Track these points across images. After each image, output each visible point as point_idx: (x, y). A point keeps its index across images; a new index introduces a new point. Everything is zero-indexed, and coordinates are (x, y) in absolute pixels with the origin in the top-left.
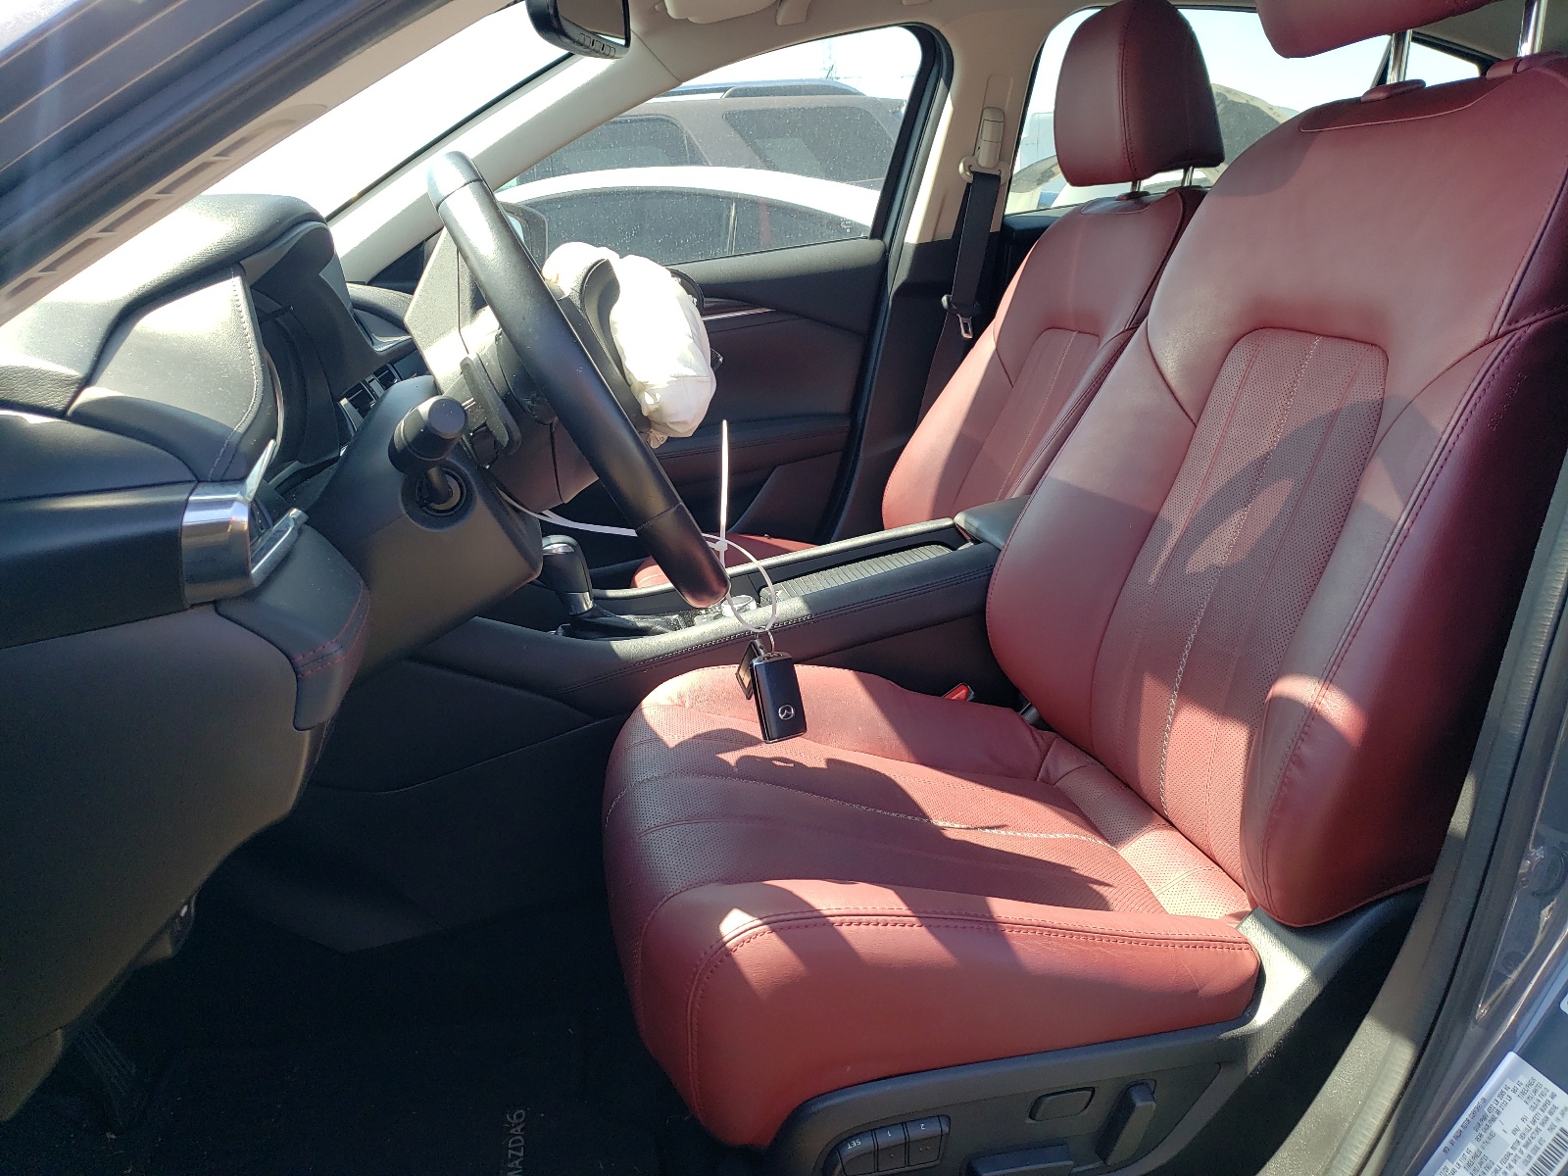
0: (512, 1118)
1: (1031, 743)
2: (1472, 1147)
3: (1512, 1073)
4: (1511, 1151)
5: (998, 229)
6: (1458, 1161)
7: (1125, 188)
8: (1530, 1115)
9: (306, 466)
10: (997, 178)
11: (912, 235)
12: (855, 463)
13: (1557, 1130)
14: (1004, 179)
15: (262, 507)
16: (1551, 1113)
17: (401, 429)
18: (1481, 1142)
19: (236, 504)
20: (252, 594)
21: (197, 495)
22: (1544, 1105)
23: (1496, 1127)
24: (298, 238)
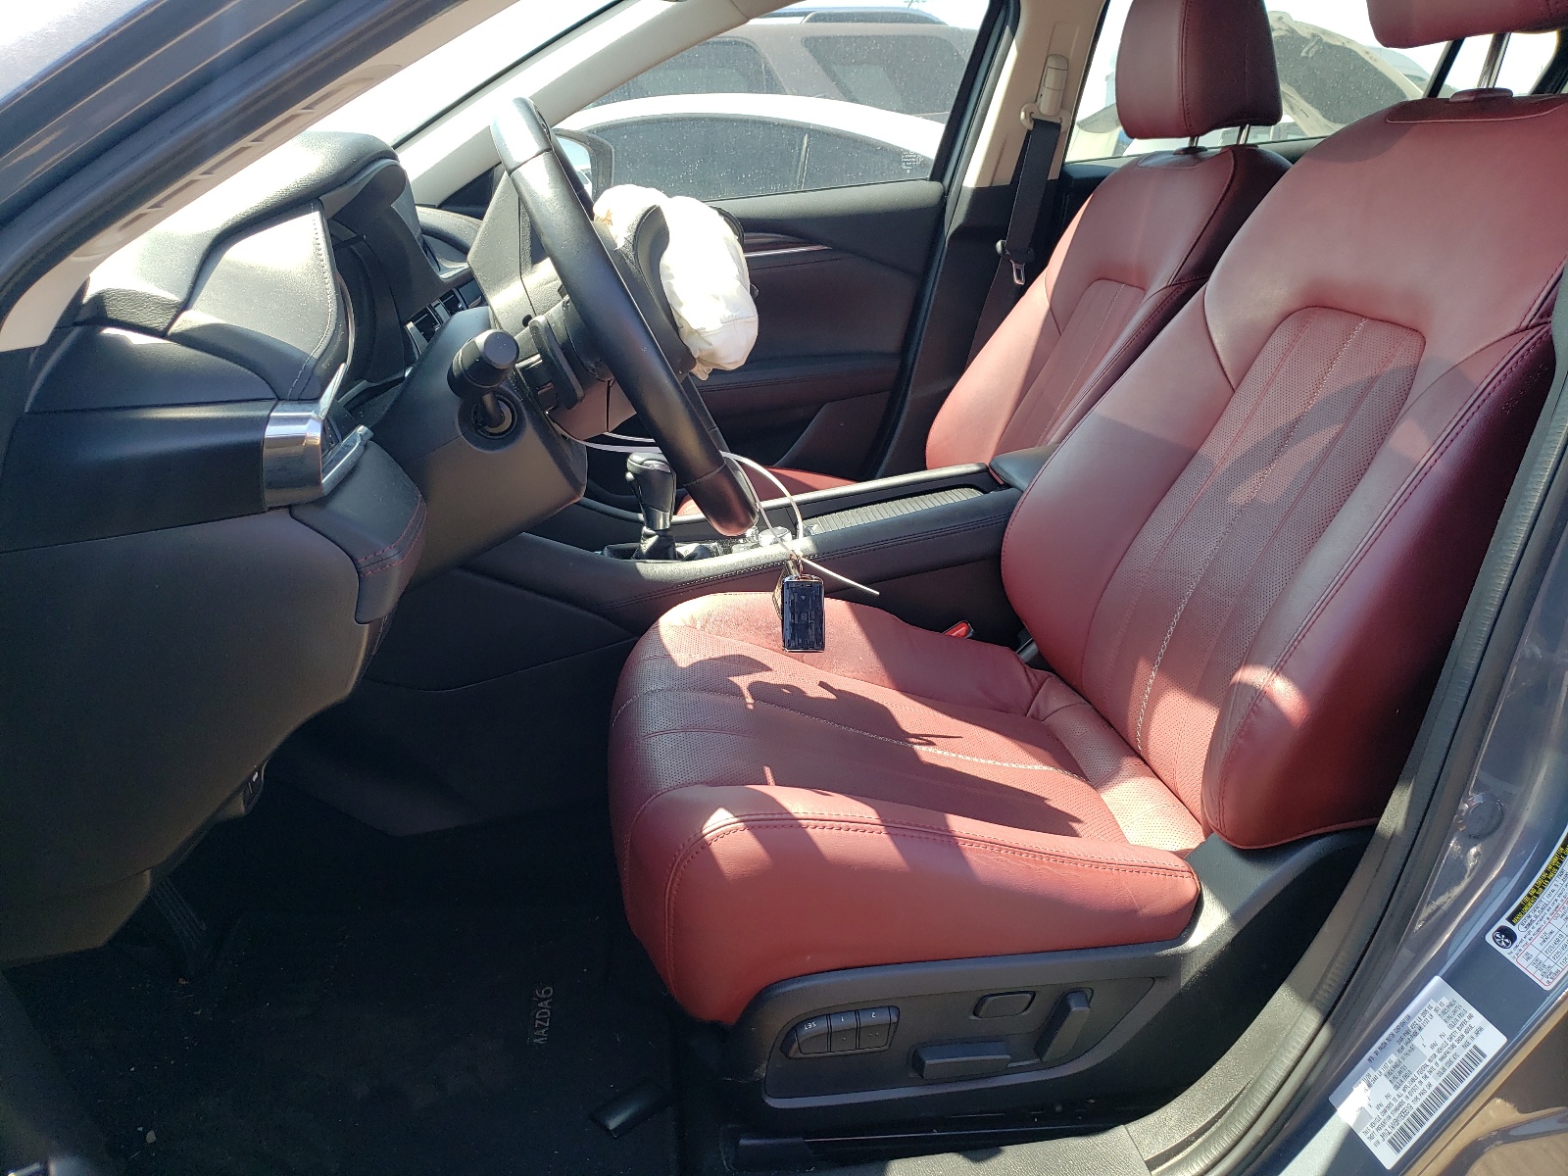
0: (540, 993)
1: (1025, 681)
2: (1393, 1058)
3: (1435, 995)
4: (1428, 1063)
5: (1057, 177)
6: (1380, 1069)
7: (1184, 143)
8: (1448, 1032)
9: (374, 385)
10: (1058, 126)
11: (971, 179)
12: (903, 403)
13: (1471, 1047)
14: (1065, 126)
15: (333, 423)
16: (1467, 1032)
17: (459, 358)
18: (1402, 1054)
19: (310, 421)
20: (322, 501)
21: (277, 411)
22: (1462, 1025)
23: (1416, 1042)
24: (373, 175)
